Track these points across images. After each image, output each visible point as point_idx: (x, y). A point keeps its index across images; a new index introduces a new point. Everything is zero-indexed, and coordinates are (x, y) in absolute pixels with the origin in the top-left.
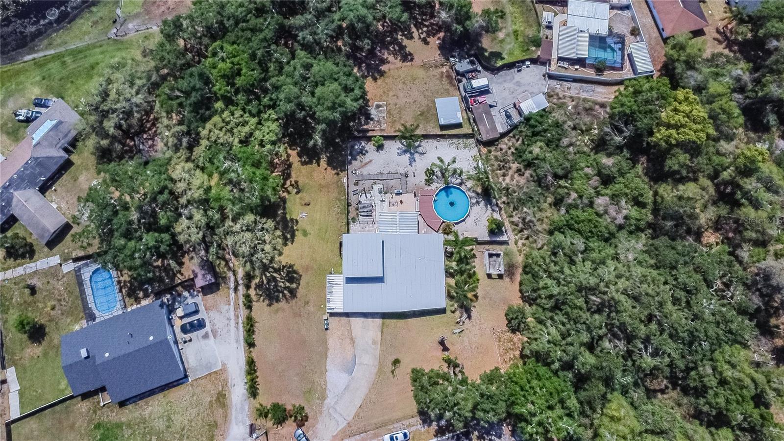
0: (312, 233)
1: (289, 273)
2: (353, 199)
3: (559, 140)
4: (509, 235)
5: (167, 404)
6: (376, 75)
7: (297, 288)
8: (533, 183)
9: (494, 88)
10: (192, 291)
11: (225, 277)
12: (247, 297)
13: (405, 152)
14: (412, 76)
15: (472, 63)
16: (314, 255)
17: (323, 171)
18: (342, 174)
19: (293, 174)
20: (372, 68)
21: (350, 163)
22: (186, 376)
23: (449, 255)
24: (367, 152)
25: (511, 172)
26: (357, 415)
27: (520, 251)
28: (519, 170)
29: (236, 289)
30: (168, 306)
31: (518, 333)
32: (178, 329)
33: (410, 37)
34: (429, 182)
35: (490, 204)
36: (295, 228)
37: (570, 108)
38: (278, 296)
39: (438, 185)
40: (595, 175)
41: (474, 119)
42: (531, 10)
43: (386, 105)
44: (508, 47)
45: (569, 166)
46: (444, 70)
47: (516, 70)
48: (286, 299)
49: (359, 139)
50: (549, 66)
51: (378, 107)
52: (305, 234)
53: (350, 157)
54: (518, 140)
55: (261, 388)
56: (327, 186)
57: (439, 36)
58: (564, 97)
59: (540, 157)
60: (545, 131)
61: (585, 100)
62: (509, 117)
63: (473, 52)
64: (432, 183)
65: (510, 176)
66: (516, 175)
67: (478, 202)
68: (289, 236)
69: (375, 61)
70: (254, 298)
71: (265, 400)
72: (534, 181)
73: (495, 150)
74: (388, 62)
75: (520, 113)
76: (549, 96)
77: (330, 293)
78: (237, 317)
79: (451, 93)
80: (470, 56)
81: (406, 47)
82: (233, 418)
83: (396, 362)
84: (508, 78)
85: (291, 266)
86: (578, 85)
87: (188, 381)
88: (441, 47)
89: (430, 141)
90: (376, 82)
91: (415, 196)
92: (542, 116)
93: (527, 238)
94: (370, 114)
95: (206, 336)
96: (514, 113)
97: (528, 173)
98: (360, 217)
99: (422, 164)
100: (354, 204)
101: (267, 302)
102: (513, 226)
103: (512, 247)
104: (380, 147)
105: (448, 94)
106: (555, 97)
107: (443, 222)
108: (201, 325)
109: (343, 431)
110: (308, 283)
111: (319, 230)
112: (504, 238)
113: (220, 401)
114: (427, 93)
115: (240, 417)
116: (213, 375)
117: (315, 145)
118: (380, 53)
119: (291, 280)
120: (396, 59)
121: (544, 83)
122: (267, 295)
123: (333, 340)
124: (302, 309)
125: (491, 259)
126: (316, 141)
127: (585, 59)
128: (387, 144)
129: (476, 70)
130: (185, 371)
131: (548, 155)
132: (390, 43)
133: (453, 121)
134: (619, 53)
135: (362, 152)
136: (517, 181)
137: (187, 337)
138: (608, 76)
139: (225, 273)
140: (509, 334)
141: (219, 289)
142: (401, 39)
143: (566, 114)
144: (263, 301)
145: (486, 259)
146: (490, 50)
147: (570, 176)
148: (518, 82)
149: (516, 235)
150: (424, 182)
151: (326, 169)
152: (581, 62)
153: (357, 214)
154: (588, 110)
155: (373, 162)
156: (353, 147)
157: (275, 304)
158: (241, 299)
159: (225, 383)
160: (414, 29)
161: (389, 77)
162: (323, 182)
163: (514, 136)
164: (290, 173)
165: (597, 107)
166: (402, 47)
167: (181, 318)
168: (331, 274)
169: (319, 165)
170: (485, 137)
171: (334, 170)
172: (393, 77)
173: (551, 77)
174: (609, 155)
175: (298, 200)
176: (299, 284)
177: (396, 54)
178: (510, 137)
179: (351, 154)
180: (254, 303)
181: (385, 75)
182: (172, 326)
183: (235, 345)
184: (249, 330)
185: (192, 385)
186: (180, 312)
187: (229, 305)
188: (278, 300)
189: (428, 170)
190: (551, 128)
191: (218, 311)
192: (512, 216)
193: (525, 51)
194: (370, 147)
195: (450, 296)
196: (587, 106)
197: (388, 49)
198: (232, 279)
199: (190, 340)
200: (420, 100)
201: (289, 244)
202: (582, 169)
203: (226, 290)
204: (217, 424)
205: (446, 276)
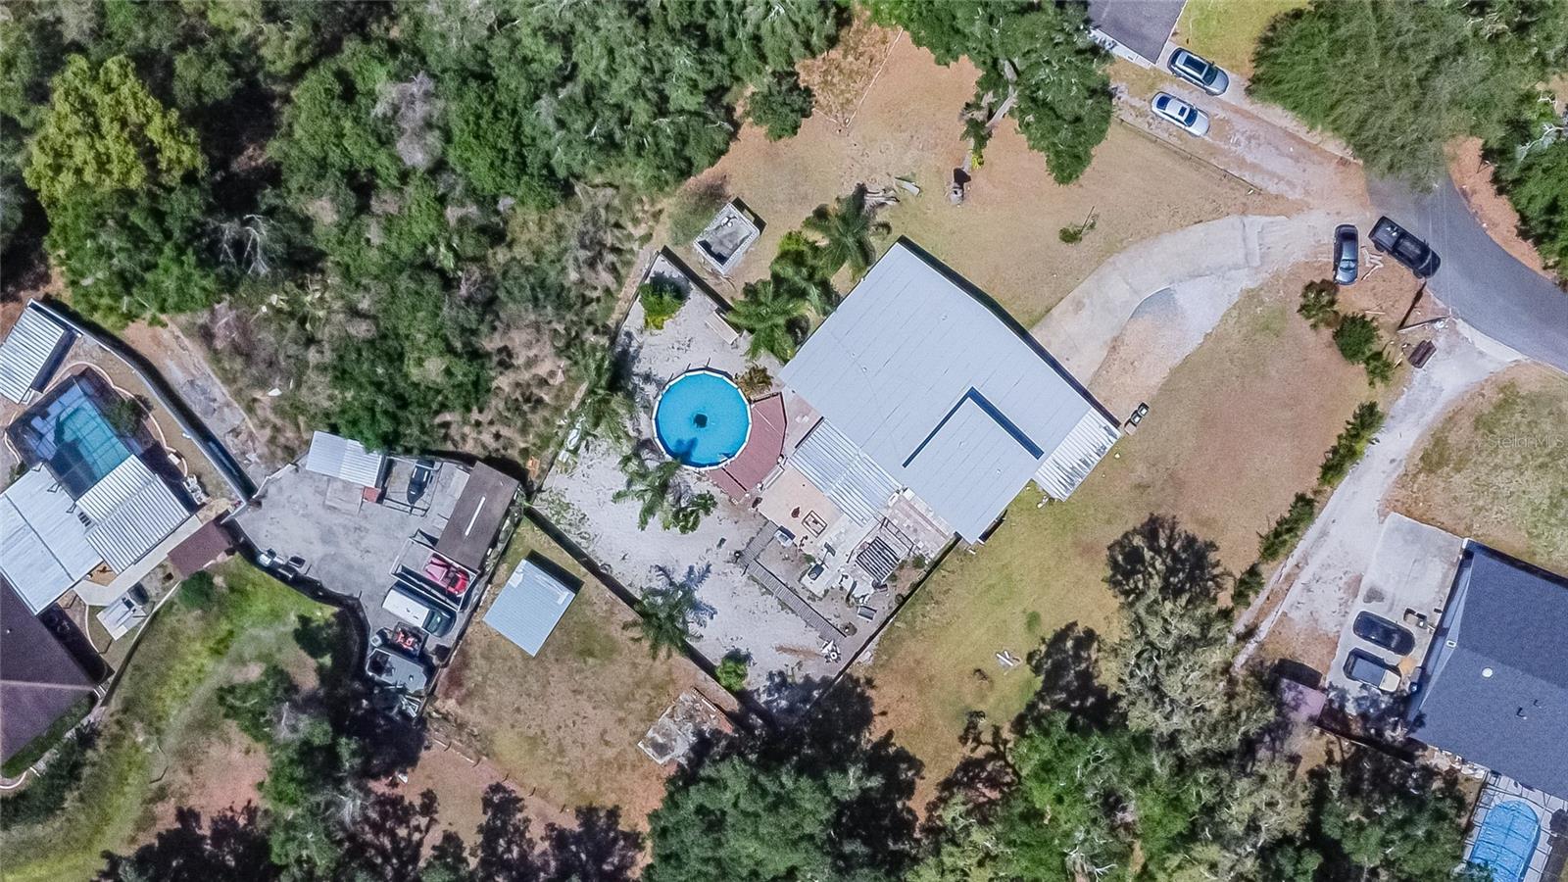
0: (1019, 609)
1: (1128, 575)
2: (884, 605)
3: (371, 342)
4: (649, 262)
5: (1538, 536)
6: (602, 822)
7: (1135, 531)
8: (501, 314)
9: (387, 573)
10: (1336, 705)
11: (1252, 673)
12: (1240, 596)
13: (696, 606)
14: (531, 752)
15: (379, 666)
16: (1052, 564)
17: (891, 716)
18: (859, 673)
19: (955, 760)
20: (598, 845)
21: (826, 683)
22: (1468, 554)
23: (797, 330)
24: (771, 676)
25: (525, 376)
26: (1218, 213)
27: (657, 215)
28: (505, 365)
29: (1250, 633)
30: (1402, 715)
31: (802, 85)
32: (1418, 654)
33: (451, 840)
34: (706, 503)
35: (625, 352)
36: (1043, 648)
37: (276, 392)
38: (1184, 548)
39: (691, 481)
40: (373, 215)
41: (493, 545)
42: (137, 668)
43: (642, 736)
44: (267, 635)
45: (405, 275)
46: (451, 705)
47: (301, 570)
48: (1172, 530)
49: (764, 714)
50: (227, 513)
51: (661, 749)
52: (1033, 620)
53: (816, 694)
54: (446, 425)
55: (1348, 414)
56: (908, 676)
57: (387, 791)
58: (263, 424)
59: (442, 346)
60: (378, 386)
61: (229, 379)
62: (418, 486)
63: (357, 685)
64: (701, 496)
65: (534, 371)
66: (519, 361)
67: (647, 378)
68: (1070, 644)
69: (577, 855)
70: (1230, 585)
71: (1355, 385)
72: (497, 316)
73: (513, 446)
74: (551, 827)
75: (387, 471)
76: (291, 454)
77: (1085, 462)
78: (1290, 579)
79: (484, 643)
80: (370, 683)
81: (481, 829)
82: (1438, 407)
83: (1070, 237)
84: (335, 568)
85: (1113, 583)
86: (210, 423)
87: (1470, 543)
88: (407, 758)
89: (624, 584)
90: (617, 807)
91: (757, 501)
92: (354, 423)
93: (617, 225)
94: (693, 748)
95: (1374, 595)
96: (399, 487)
97: (490, 343)
98: (902, 555)
99: (682, 551)
100: (891, 594)
101: (1213, 557)
102: (623, 272)
103: (663, 236)
104: (737, 658)
105: (496, 646)
106: (282, 440)
107: (750, 401)
108: (1367, 625)
109: (1263, 210)
110: (1109, 522)
111: (1000, 603)
112: (664, 267)
113: (1441, 455)
114: (536, 687)
115: (1426, 396)
116: (1417, 513)
117: (869, 772)
118: (547, 863)
119: (1134, 556)
120: (527, 820)
121: (272, 490)
122: (1202, 568)
123: (1148, 378)
124: (1159, 484)
125: (725, 253)
126: (859, 779)
127: (143, 457)
128: (714, 654)
129: (387, 643)
130: (1462, 566)
131: (421, 337)
132: (506, 866)
133: (542, 577)
134: (54, 410)
135: (780, 682)
136: (529, 345)
137: (1410, 625)
138: (128, 383)
139: (1245, 683)
140: (820, 96)
141: (1283, 661)
142: (473, 854)
143: (298, 385)
144: (1217, 564)
145: (736, 258)
146: (312, 662)
147: (419, 261)
148: (325, 541)
149: (631, 251)
150: (715, 512)
151: (884, 714)
152: (155, 459)
153: (901, 567)
154: (244, 351)
155: (777, 643)
156: (791, 710)
157: (1200, 539)
158: (1257, 601)
159: (1405, 480)
160: (426, 852)
161: (581, 794)
162: (911, 691)
163: (446, 437)
164: (958, 770)
165: (219, 344)
166: (490, 834)
167: (1395, 670)
168: (1051, 499)
169: (890, 734)
170: (510, 487)
171: (869, 699)
172: (572, 785)
173: (248, 488)
174: (306, 224)
175: (991, 700)
176: (1126, 536)
177: (517, 829)
178: (455, 446)
179: (806, 700)
180: (1238, 576)
181: (584, 804)
182: (1423, 668)
183: (1333, 530)
184: (1289, 531)
185: (1469, 528)
186: (1390, 683)
187: (1285, 614)
188: (1191, 541)
189: (684, 530)
190: (364, 380)
191: (1316, 621)
192: (607, 291)
193: (243, 593)
194: (756, 680)
195: (866, 257)
196: (238, 364)
197: (523, 855)
198: (1241, 659)
199: (1409, 611)
200: (563, 687)
201: (1079, 630)
202: (382, 248)
203: (1270, 647)
204: (1477, 420)
205: (839, 300)
